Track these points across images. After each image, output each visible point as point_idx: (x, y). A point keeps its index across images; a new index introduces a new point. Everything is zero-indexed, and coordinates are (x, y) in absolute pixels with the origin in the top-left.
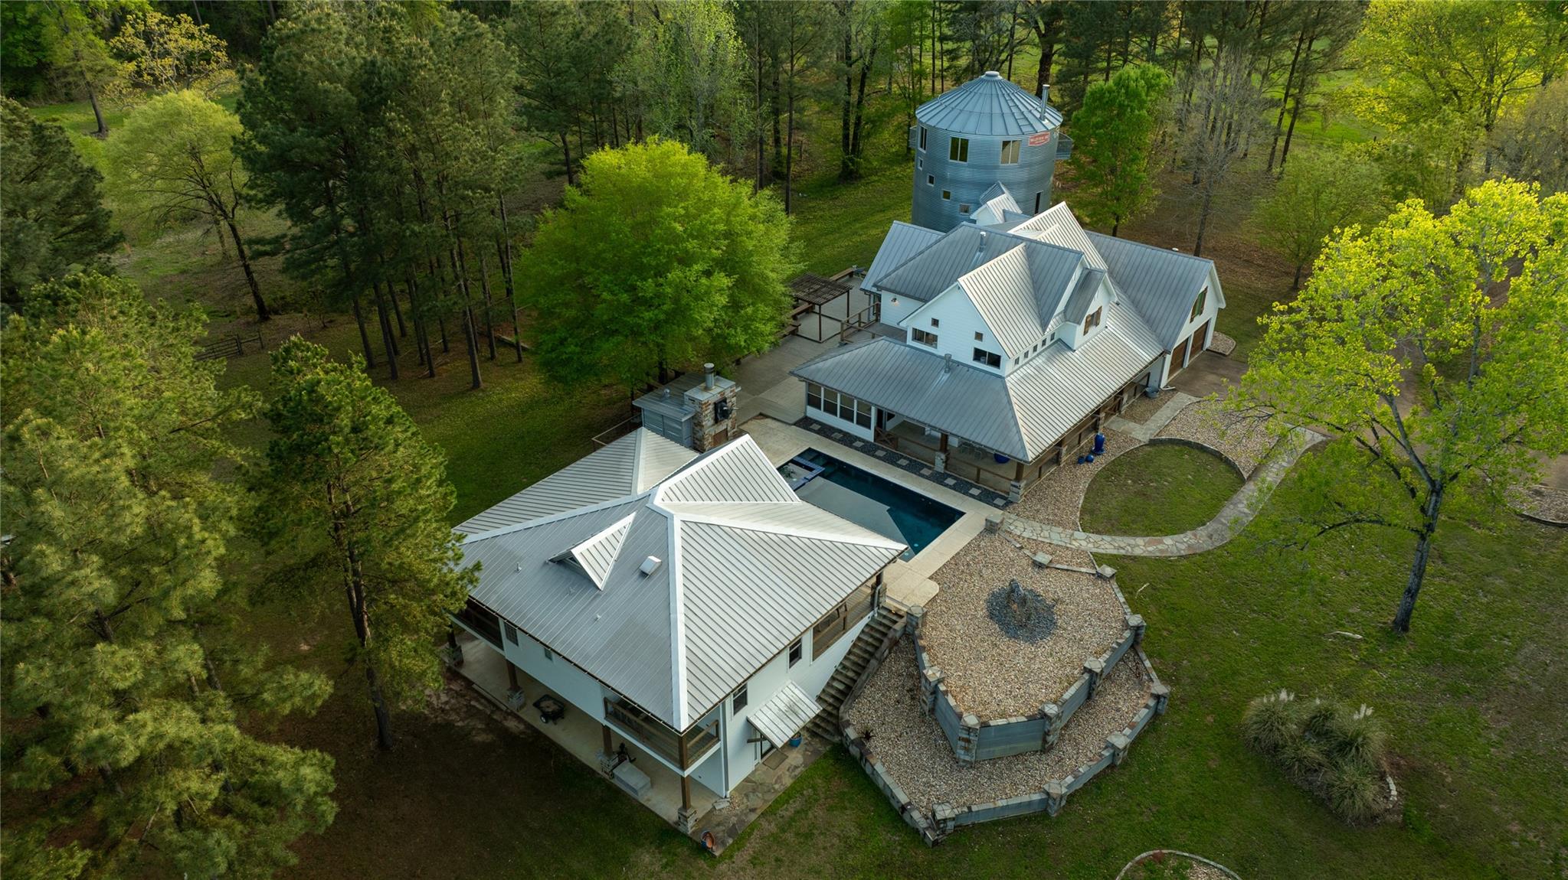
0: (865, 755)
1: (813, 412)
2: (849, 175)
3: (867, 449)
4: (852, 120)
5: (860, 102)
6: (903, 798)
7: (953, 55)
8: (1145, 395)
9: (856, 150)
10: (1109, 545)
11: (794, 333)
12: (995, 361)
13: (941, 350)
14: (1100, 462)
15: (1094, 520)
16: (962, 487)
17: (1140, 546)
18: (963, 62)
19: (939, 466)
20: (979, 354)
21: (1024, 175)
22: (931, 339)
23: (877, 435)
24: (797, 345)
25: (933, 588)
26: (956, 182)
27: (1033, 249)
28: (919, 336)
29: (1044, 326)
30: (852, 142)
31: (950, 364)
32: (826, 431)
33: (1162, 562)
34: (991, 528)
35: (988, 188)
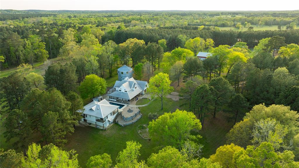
0: (118, 123)
1: (110, 99)
2: (111, 77)
3: (116, 102)
4: (110, 70)
5: (111, 68)
6: (121, 124)
7: (122, 62)
8: (142, 95)
9: (111, 74)
10: (138, 106)
11: (107, 93)
12: (127, 92)
13: (122, 92)
14: (137, 100)
15: (136, 104)
16: (125, 103)
17: (141, 106)
18: (123, 63)
19: (123, 102)
20: (125, 91)
21: (129, 75)
22: (121, 91)
23: (117, 100)
24: (107, 94)
25: (123, 110)
26: (122, 76)
27: (129, 82)
28: (120, 90)
29: (131, 88)
30: (111, 73)
31: (123, 93)
32: (111, 101)
33: (143, 107)
34: (127, 106)
35: (126, 77)
